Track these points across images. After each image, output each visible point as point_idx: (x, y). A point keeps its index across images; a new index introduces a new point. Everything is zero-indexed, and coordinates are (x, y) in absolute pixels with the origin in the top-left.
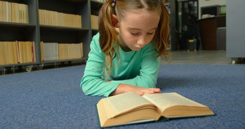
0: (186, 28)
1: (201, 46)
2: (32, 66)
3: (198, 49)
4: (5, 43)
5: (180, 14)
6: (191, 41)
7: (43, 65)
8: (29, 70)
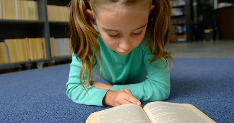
0: (201, 18)
1: (217, 36)
2: (43, 63)
3: (214, 39)
4: (15, 41)
5: (195, 4)
6: (207, 31)
7: (54, 61)
8: (40, 66)
